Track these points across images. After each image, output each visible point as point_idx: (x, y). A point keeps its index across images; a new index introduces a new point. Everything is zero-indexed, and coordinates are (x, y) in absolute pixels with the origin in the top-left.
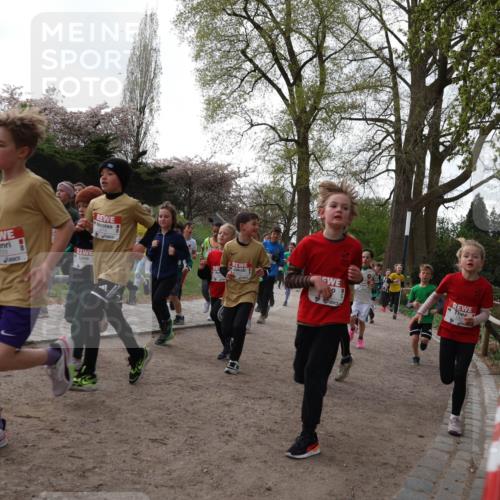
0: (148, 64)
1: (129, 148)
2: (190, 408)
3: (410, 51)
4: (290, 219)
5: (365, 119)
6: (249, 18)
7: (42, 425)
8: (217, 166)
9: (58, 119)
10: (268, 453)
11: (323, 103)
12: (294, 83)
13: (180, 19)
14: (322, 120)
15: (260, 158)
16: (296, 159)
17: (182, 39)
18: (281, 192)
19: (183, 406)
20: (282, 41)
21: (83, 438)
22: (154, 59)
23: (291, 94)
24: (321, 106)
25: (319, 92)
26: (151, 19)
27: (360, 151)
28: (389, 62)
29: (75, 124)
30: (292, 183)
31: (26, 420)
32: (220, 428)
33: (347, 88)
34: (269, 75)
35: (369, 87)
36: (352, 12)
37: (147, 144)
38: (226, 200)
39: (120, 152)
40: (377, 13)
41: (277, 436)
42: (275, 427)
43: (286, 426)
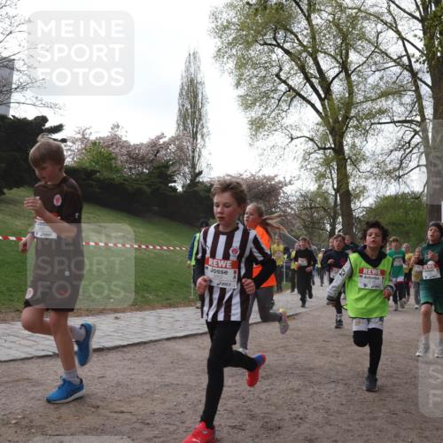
0: (196, 96)
1: (187, 170)
2: (263, 396)
3: (427, 55)
4: (335, 218)
5: (393, 122)
6: (278, 45)
7: (134, 419)
8: (265, 177)
9: (124, 151)
10: (338, 433)
11: (353, 112)
12: (326, 97)
13: (219, 54)
14: (354, 127)
15: (302, 167)
16: (334, 165)
17: (223, 71)
18: (324, 195)
19: (256, 395)
20: (310, 62)
21: (172, 428)
22: (200, 91)
23: (324, 108)
24: (352, 115)
25: (349, 103)
26: (193, 57)
27: (392, 151)
28: (410, 68)
29: (138, 155)
30: (333, 187)
31: (120, 415)
32: (293, 413)
33: (374, 96)
34: (302, 93)
35: (393, 93)
36: (370, 28)
37: (202, 165)
38: (275, 207)
39: (179, 174)
40: (393, 26)
41: (344, 416)
42: (342, 408)
43: (352, 407)
